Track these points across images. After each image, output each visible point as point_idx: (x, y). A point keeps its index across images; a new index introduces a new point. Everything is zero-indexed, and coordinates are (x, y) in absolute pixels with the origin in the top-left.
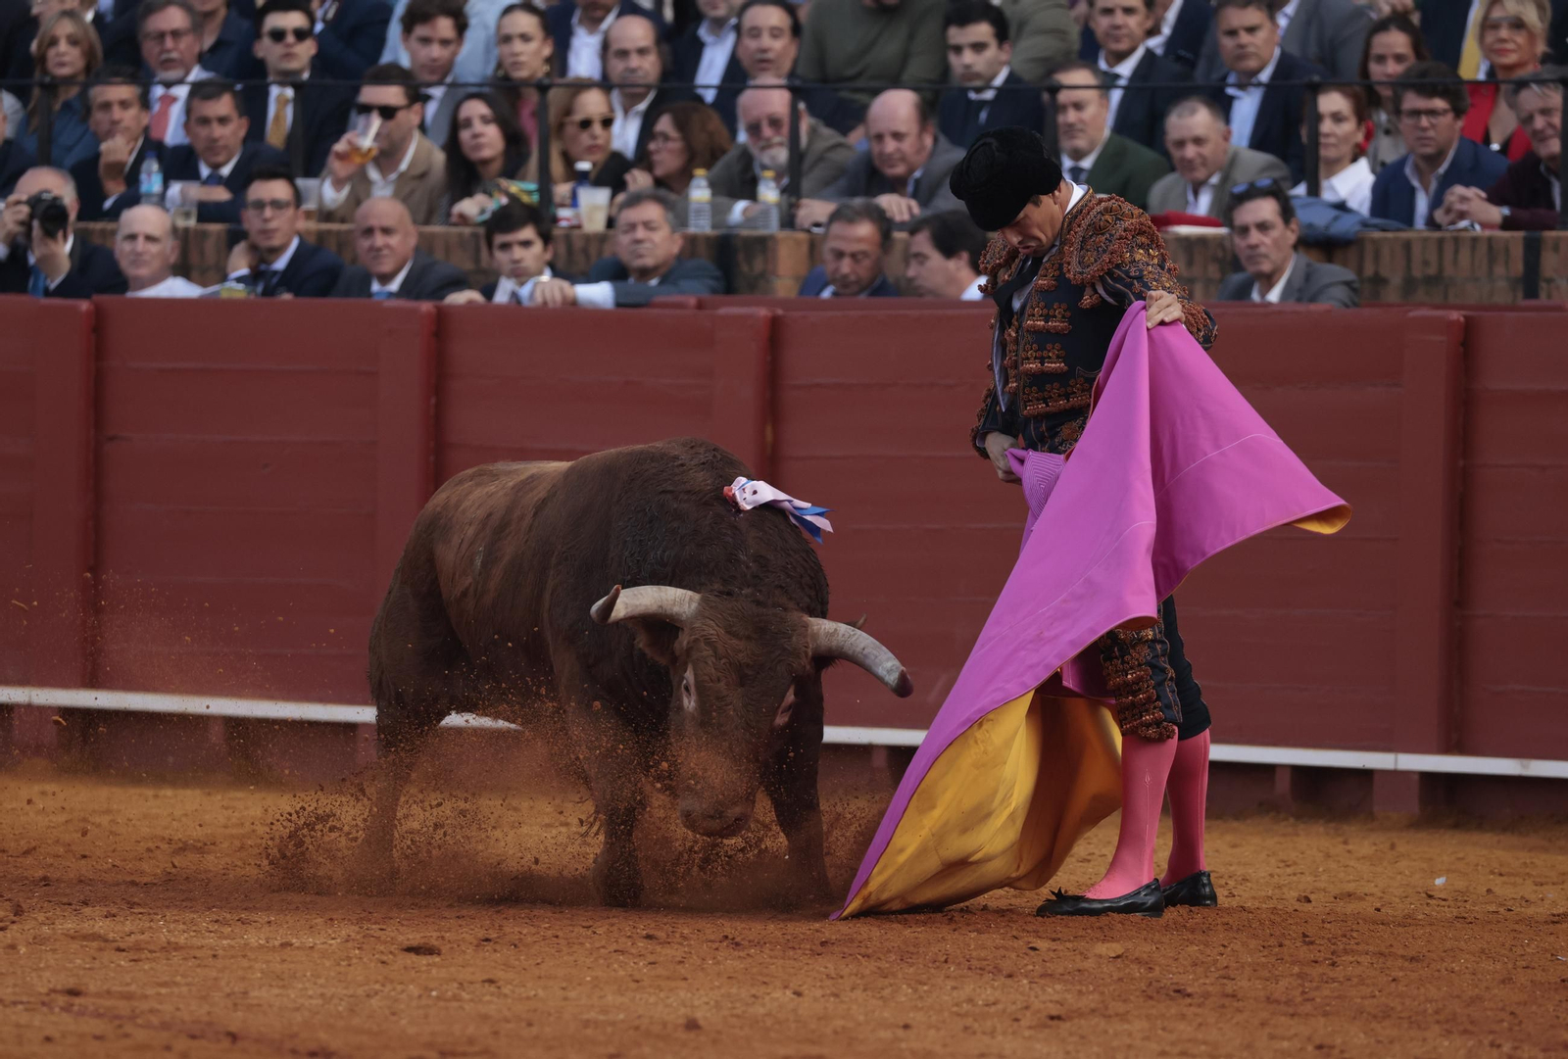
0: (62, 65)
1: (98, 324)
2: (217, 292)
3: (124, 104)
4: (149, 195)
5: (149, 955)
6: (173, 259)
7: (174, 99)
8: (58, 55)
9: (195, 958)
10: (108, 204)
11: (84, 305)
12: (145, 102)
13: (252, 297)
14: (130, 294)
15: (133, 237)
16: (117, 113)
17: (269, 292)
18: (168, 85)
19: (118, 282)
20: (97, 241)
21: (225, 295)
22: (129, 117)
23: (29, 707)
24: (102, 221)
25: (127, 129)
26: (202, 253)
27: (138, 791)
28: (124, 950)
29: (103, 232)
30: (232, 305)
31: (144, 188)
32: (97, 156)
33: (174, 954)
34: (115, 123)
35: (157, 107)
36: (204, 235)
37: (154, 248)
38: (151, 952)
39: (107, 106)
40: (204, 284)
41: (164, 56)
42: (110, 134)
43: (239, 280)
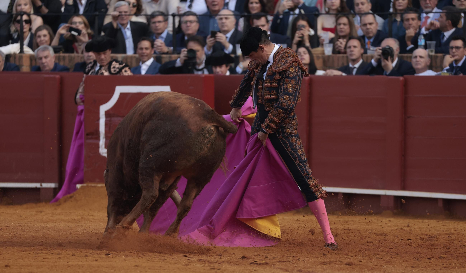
0: (400, 6)
1: (405, 84)
2: (440, 74)
3: (413, 19)
4: (421, 46)
5: (421, 269)
6: (428, 64)
7: (429, 17)
8: (399, 3)
9: (435, 269)
10: (408, 48)
11: (401, 78)
12: (419, 19)
13: (451, 75)
14: (416, 75)
15: (416, 57)
16: (411, 22)
17: (456, 74)
18: (427, 13)
19: (412, 71)
20: (405, 59)
21: (443, 75)
22: (414, 23)
23: (385, 196)
24: (407, 54)
25: (414, 27)
26: (436, 62)
27: (417, 220)
28: (414, 267)
29: (407, 57)
30: (445, 77)
31: (419, 43)
32: (405, 34)
33: (428, 268)
34: (410, 25)
35: (423, 20)
36: (437, 57)
37: (422, 60)
38: (422, 267)
39: (408, 20)
40: (436, 72)
41: (426, 5)
42: (409, 28)
43: (447, 70)
